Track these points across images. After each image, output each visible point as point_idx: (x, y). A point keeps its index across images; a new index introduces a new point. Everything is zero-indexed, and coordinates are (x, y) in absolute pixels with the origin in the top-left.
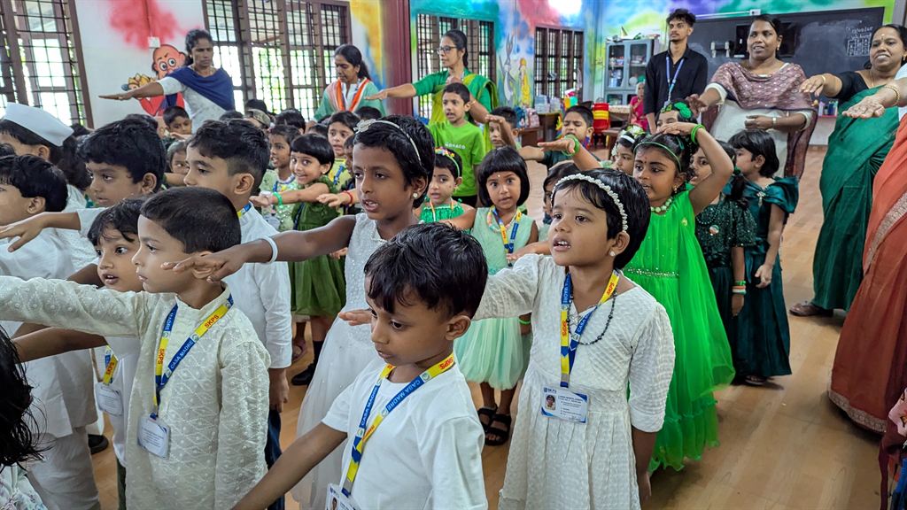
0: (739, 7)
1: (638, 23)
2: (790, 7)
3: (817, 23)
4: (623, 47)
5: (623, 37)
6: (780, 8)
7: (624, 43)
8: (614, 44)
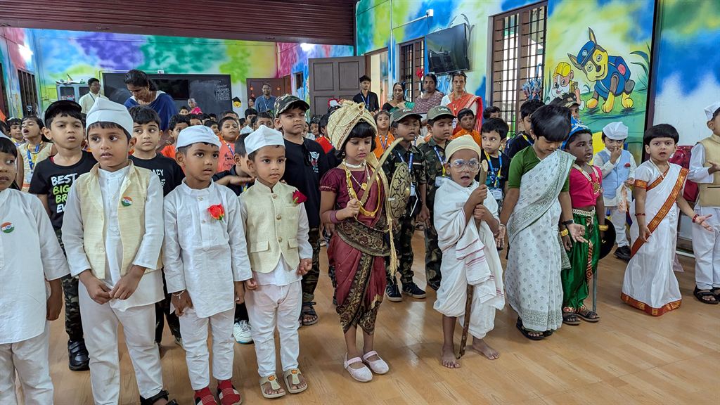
0: (150, 68)
1: (76, 72)
2: (180, 70)
3: (198, 81)
4: (73, 88)
5: (69, 81)
6: (175, 71)
7: (72, 85)
8: (64, 86)
